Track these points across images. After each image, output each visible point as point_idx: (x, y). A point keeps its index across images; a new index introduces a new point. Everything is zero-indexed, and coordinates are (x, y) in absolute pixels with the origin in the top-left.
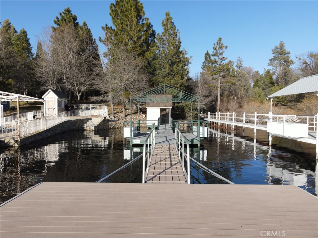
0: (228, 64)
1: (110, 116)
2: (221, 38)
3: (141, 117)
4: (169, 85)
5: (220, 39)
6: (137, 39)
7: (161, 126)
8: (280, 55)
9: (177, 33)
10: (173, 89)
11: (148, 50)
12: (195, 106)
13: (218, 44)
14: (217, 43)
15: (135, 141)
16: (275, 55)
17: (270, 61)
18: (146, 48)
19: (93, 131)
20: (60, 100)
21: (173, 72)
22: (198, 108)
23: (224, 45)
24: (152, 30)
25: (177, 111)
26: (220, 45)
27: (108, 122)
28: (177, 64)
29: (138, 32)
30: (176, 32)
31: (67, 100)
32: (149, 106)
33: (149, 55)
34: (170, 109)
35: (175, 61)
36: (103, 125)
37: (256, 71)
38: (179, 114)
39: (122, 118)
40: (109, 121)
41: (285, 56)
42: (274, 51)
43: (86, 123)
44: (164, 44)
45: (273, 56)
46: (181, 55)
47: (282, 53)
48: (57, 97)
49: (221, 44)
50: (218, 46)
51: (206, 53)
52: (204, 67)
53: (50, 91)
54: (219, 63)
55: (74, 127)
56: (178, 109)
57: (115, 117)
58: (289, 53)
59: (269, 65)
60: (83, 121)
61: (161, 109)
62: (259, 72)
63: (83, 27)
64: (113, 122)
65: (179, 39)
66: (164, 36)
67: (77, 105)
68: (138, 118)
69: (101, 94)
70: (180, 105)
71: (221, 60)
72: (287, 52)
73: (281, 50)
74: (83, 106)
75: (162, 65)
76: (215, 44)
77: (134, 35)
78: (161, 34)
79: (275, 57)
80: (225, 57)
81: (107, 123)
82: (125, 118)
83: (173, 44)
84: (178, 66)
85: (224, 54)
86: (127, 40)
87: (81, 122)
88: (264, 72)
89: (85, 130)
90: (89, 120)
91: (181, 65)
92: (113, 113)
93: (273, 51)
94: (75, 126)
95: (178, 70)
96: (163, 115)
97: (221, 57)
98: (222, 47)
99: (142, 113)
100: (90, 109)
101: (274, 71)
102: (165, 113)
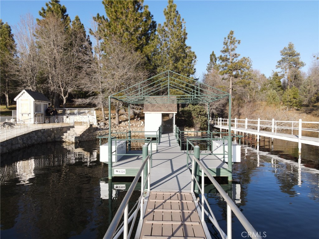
0: (242, 61)
1: (99, 123)
2: (233, 31)
3: (138, 124)
4: (172, 84)
5: (232, 33)
6: (134, 31)
7: (163, 136)
8: (289, 56)
9: (182, 24)
10: (177, 90)
11: (147, 44)
12: (204, 110)
13: (229, 39)
14: (228, 37)
15: (117, 171)
16: (284, 57)
17: (278, 64)
18: (145, 41)
19: (73, 143)
20: (38, 103)
21: (177, 69)
22: (208, 113)
23: (235, 40)
24: (153, 21)
25: (182, 117)
26: (231, 39)
27: (96, 131)
28: (182, 60)
29: (135, 21)
30: (181, 22)
31: (48, 104)
32: (147, 110)
33: (148, 49)
34: (174, 115)
35: (179, 56)
36: (88, 136)
37: (262, 75)
38: (185, 121)
39: (115, 125)
40: (97, 129)
41: (295, 57)
42: (283, 53)
43: (66, 132)
44: (167, 36)
45: (282, 58)
46: (187, 50)
47: (291, 54)
48: (32, 100)
49: (233, 38)
50: (229, 40)
51: (211, 53)
52: (209, 69)
53: (24, 92)
54: (230, 61)
55: (49, 138)
56: (184, 114)
57: (105, 124)
58: (299, 55)
59: (277, 67)
60: (62, 130)
61: (163, 114)
62: (265, 75)
63: (75, 22)
64: (101, 131)
65: (185, 30)
66: (167, 26)
67: (62, 109)
68: (134, 125)
69: (90, 96)
70: (186, 109)
71: (232, 57)
72: (297, 53)
73: (290, 52)
74: (68, 112)
75: (164, 61)
76: (225, 38)
77: (131, 25)
78: (163, 25)
79: (284, 59)
80: (238, 53)
81: (94, 132)
82: (118, 125)
83: (178, 36)
84: (183, 63)
85: (236, 49)
86: (122, 31)
87: (59, 131)
88: (273, 74)
89: (64, 142)
90: (71, 129)
91: (186, 61)
92: (104, 119)
93: (281, 52)
94: (50, 136)
95: (183, 67)
96: (165, 121)
97: (232, 53)
98: (234, 41)
99: (140, 119)
100: (76, 115)
101: (282, 73)
102: (168, 119)
